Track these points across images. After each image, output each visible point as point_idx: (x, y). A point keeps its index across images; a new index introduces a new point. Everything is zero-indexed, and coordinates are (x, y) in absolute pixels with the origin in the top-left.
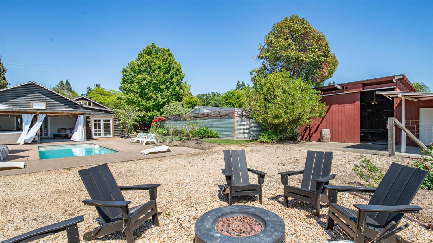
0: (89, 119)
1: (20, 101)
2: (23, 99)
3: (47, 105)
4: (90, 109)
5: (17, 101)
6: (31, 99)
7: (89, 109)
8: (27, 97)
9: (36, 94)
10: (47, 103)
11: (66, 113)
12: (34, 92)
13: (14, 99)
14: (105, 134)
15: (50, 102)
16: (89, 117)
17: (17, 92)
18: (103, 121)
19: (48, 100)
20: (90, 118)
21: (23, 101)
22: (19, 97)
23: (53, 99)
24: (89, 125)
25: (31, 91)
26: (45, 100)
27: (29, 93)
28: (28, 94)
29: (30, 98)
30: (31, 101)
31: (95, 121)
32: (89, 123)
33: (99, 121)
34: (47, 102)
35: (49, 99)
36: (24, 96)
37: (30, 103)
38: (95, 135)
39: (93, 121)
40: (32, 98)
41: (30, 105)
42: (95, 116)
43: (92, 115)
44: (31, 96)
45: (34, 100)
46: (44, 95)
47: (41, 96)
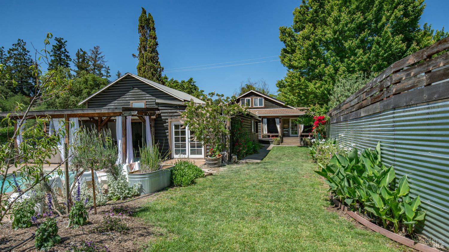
1: (121, 102)
2: (124, 99)
3: (146, 104)
4: (166, 105)
5: (118, 102)
6: (130, 99)
7: (163, 105)
8: (127, 96)
9: (136, 90)
10: (147, 102)
12: (133, 88)
13: (115, 100)
14: (193, 152)
15: (150, 100)
16: (167, 121)
17: (118, 90)
19: (147, 98)
20: (168, 123)
21: (124, 101)
22: (119, 97)
24: (167, 134)
25: (130, 87)
26: (144, 98)
27: (128, 89)
28: (128, 91)
29: (130, 96)
30: (130, 101)
31: (177, 127)
32: (166, 131)
34: (147, 100)
35: (148, 95)
36: (124, 94)
37: (129, 104)
38: (177, 152)
39: (174, 127)
40: (132, 96)
41: (129, 106)
42: (175, 117)
43: (171, 116)
44: (130, 94)
45: (134, 99)
46: (143, 91)
47: (140, 93)
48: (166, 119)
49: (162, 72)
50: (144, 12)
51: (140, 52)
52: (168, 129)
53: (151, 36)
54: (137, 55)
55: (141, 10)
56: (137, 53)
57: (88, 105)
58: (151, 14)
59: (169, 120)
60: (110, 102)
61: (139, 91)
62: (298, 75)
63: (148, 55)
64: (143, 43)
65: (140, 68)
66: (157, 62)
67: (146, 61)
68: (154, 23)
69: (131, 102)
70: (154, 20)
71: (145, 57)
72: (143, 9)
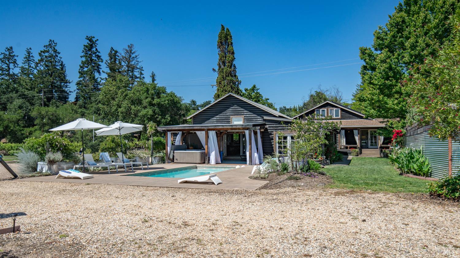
0: (272, 136)
1: (223, 116)
2: (225, 114)
3: (245, 119)
4: (272, 121)
5: (220, 117)
6: (230, 114)
7: (270, 121)
8: (228, 112)
9: (235, 107)
10: (245, 117)
11: (230, 128)
12: (233, 105)
13: (217, 115)
15: (247, 115)
16: (272, 133)
17: (220, 107)
18: (290, 138)
19: (245, 113)
20: (273, 134)
21: (225, 116)
22: (221, 112)
23: (250, 111)
24: (272, 143)
25: (230, 104)
26: (243, 113)
27: (229, 106)
28: (228, 108)
29: (230, 112)
31: (280, 138)
32: (272, 141)
33: (285, 138)
35: (246, 111)
36: (225, 110)
37: (230, 118)
39: (277, 138)
40: (232, 112)
41: (230, 120)
42: (279, 130)
43: (276, 130)
44: (231, 110)
45: (233, 114)
46: (242, 107)
47: (239, 109)
48: (271, 132)
49: (239, 85)
50: (223, 28)
51: (220, 67)
52: (273, 140)
53: (229, 52)
54: (217, 70)
55: (221, 27)
56: (217, 68)
57: (194, 119)
58: (229, 29)
59: (274, 133)
60: (213, 117)
61: (239, 107)
62: (377, 93)
63: (227, 70)
64: (222, 58)
65: (220, 82)
66: (235, 76)
67: (226, 75)
68: (232, 38)
69: (231, 116)
70: (232, 35)
71: (224, 72)
72: (222, 26)
